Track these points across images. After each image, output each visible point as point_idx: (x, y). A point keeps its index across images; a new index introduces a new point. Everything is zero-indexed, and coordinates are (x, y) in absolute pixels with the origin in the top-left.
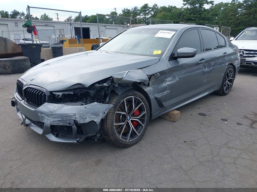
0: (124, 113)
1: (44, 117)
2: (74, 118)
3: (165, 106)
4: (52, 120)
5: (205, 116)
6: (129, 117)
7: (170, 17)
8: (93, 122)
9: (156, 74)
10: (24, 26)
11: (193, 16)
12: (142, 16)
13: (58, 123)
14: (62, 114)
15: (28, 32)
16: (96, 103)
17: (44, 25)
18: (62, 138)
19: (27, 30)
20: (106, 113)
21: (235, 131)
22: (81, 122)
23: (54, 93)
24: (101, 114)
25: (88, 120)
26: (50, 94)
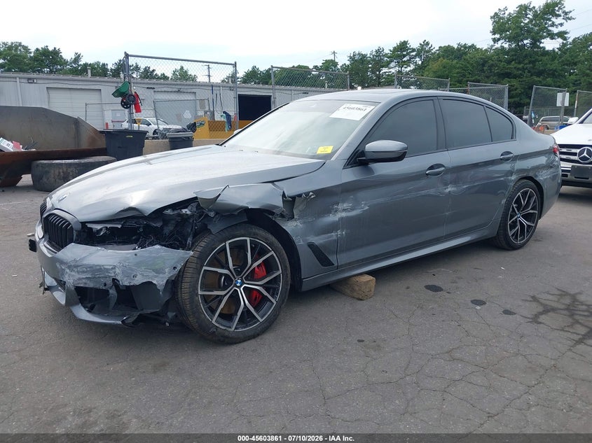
0: (225, 271)
1: (64, 270)
2: (113, 275)
3: (336, 264)
4: (77, 276)
5: (439, 293)
6: (239, 281)
7: (459, 70)
8: (149, 284)
9: (307, 194)
10: (116, 94)
11: (515, 68)
12: (393, 69)
13: (86, 284)
14: (94, 265)
15: (123, 106)
16: (157, 247)
17: (175, 90)
18: (99, 314)
19: (122, 101)
20: (179, 268)
21: (489, 326)
22: (125, 282)
23: (89, 225)
24: (167, 270)
25: (139, 280)
26: (81, 227)
